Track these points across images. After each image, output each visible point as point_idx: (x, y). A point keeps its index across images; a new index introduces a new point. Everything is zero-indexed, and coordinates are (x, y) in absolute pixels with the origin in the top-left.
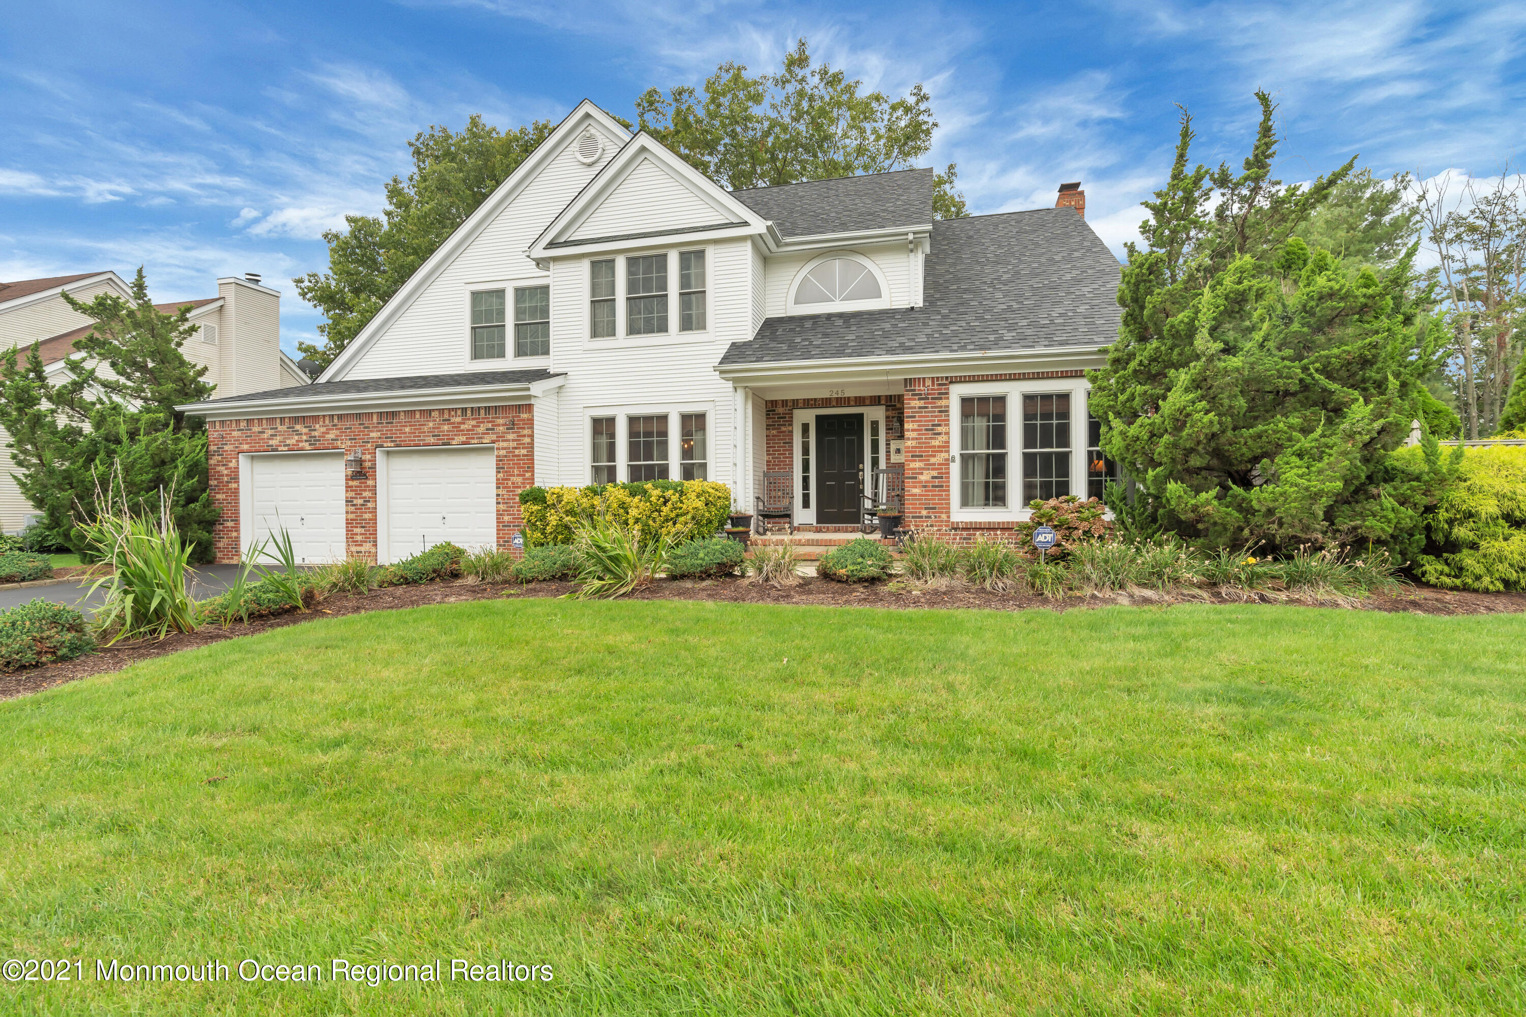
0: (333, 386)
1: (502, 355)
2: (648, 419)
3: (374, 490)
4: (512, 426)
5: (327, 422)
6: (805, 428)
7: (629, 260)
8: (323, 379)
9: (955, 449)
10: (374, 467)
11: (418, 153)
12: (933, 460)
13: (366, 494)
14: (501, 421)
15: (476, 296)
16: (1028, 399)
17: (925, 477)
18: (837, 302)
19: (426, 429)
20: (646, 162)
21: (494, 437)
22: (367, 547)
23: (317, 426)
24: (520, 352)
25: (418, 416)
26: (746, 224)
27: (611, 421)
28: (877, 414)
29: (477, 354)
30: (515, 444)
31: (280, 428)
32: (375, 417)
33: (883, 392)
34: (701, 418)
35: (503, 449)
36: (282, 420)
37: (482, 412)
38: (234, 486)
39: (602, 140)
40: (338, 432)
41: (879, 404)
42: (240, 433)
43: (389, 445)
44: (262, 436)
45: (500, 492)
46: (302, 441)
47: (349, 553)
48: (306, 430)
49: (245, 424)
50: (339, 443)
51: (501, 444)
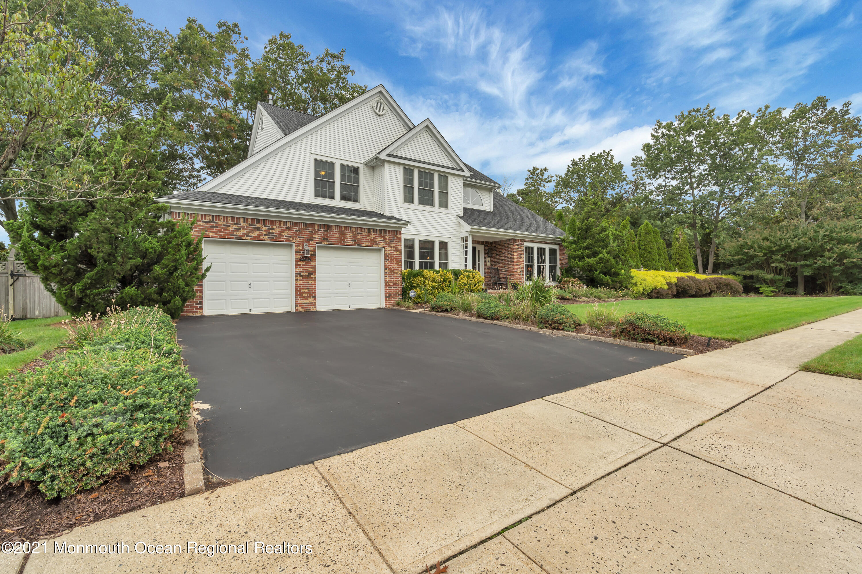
1: (332, 197)
2: (426, 242)
3: (314, 267)
4: (392, 240)
5: (282, 225)
7: (420, 172)
9: (524, 263)
10: (314, 255)
12: (520, 266)
13: (310, 270)
14: (387, 237)
15: (319, 163)
16: (538, 249)
17: (519, 271)
18: (471, 204)
19: (348, 236)
20: (426, 131)
21: (384, 245)
22: (310, 300)
23: (274, 227)
25: (343, 229)
27: (412, 241)
28: (480, 247)
29: (318, 194)
31: (243, 224)
32: (316, 227)
33: (483, 240)
34: (446, 244)
35: (388, 250)
36: (245, 220)
37: (378, 231)
40: (290, 232)
41: (482, 244)
42: (205, 224)
43: (325, 243)
44: (227, 228)
45: (387, 271)
46: (262, 235)
47: (297, 304)
48: (266, 228)
49: (211, 218)
50: (291, 239)
51: (388, 248)
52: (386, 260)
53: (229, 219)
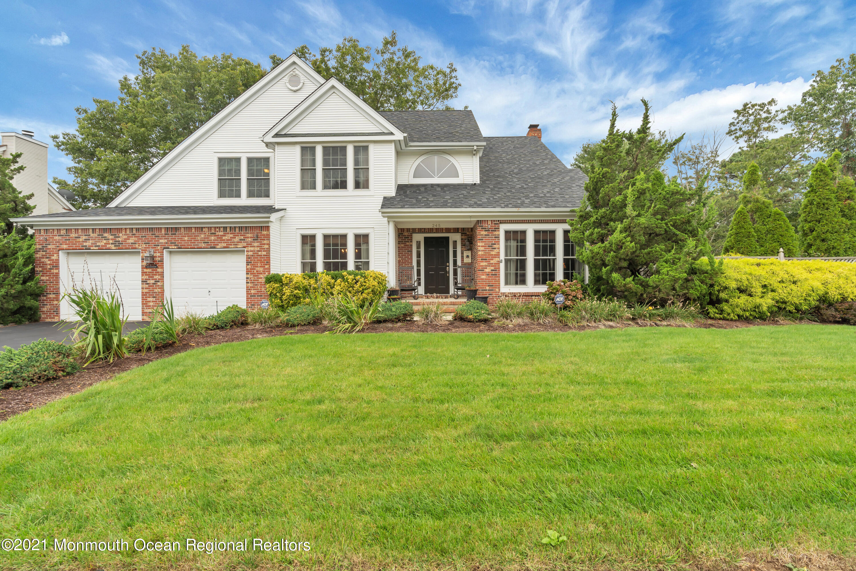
0: (120, 210)
1: (238, 196)
2: (335, 236)
3: (162, 274)
4: (257, 238)
5: (128, 232)
6: (418, 244)
7: (324, 148)
8: (113, 204)
9: (502, 257)
10: (162, 261)
11: (143, 63)
12: (492, 262)
13: (157, 277)
14: (249, 235)
15: (222, 161)
16: (537, 232)
17: (488, 270)
18: (436, 178)
19: (199, 238)
20: (334, 94)
21: (245, 244)
23: (121, 235)
24: (251, 194)
25: (193, 230)
26: (392, 134)
27: (313, 237)
28: (456, 237)
29: (222, 194)
30: (258, 249)
31: (92, 235)
32: (163, 230)
33: (460, 226)
34: (366, 237)
35: (251, 251)
36: (94, 230)
37: (237, 229)
38: (55, 271)
39: (303, 78)
40: (136, 239)
41: (458, 232)
42: (60, 238)
43: (173, 248)
44: (78, 240)
45: (249, 276)
46: (109, 244)
47: (143, 313)
48: (112, 237)
49: (65, 231)
50: (137, 245)
51: (250, 249)
52: (248, 263)
53: (80, 231)
